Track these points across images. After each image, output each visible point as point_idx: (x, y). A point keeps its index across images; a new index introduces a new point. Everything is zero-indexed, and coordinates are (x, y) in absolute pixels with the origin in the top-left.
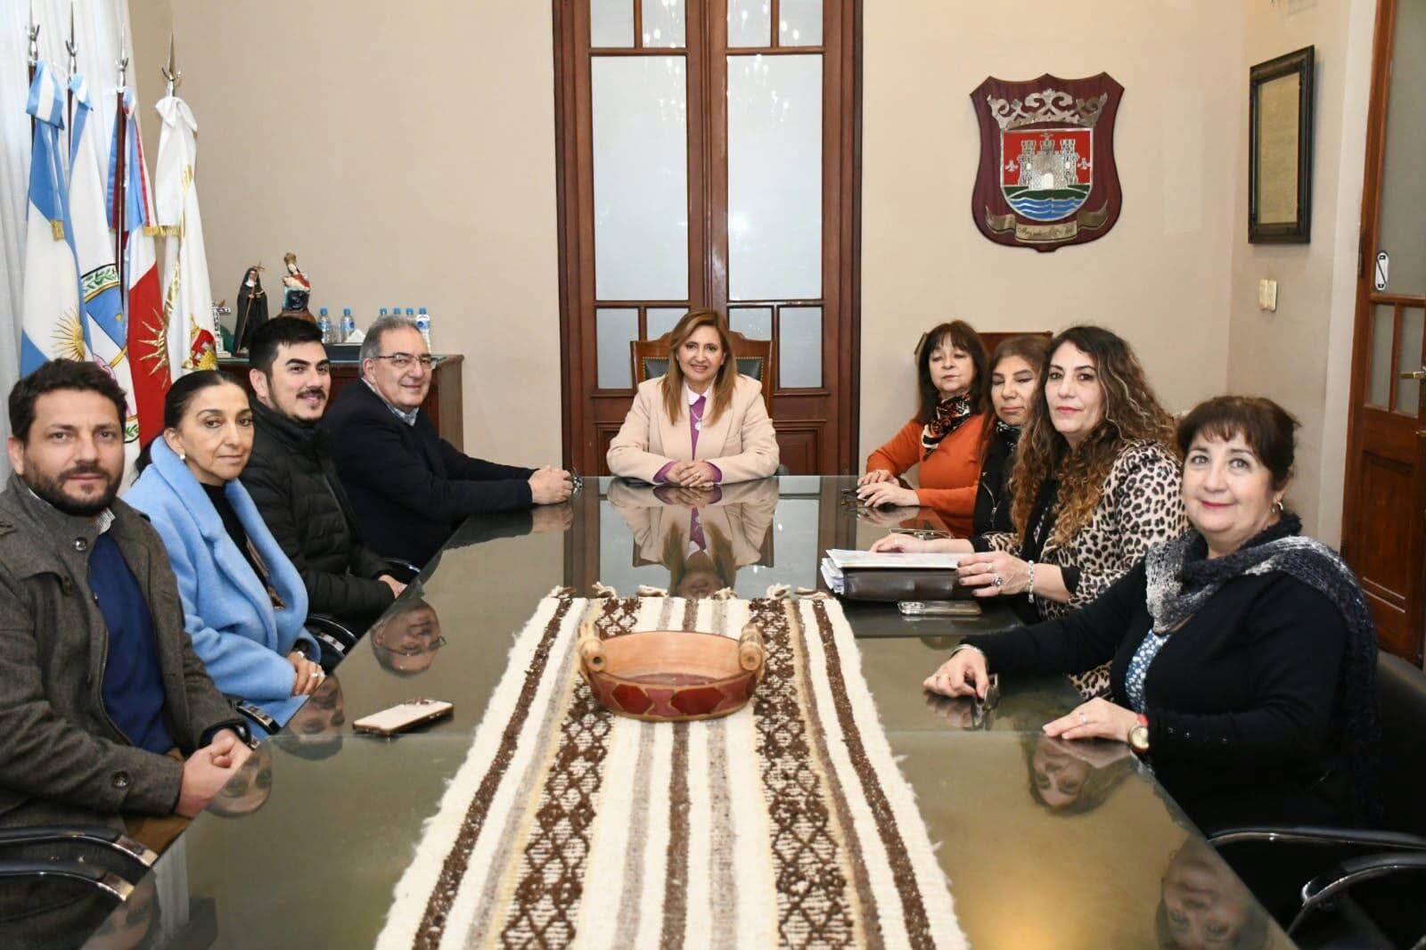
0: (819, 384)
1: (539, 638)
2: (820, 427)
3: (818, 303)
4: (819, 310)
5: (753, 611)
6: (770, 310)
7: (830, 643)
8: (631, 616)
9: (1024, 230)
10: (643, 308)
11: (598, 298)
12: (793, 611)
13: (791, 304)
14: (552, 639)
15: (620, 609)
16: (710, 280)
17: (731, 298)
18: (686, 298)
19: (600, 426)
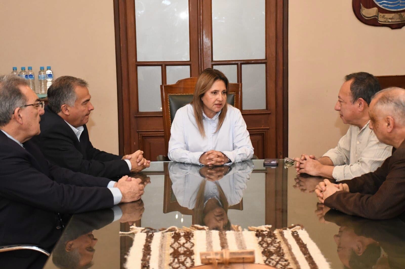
0: (264, 107)
1: (141, 256)
2: (265, 132)
3: (263, 61)
4: (264, 65)
5: (258, 237)
6: (236, 66)
7: (308, 255)
8: (190, 242)
9: (383, 17)
10: (164, 65)
11: (138, 60)
12: (281, 237)
13: (248, 62)
14: (148, 256)
15: (182, 238)
16: (202, 50)
17: (214, 59)
18: (189, 60)
19: (140, 133)
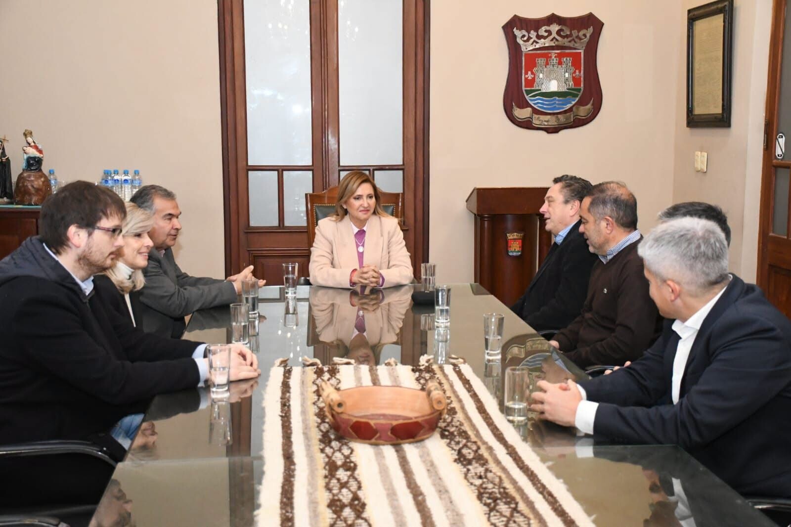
1: (279, 394)
3: (400, 167)
4: (401, 172)
5: (415, 372)
7: (472, 392)
8: (335, 378)
9: (538, 119)
10: (280, 170)
11: (250, 164)
12: (441, 372)
13: (382, 168)
14: (288, 394)
15: (326, 373)
16: (327, 152)
17: (341, 164)
18: (311, 164)
19: (252, 252)
